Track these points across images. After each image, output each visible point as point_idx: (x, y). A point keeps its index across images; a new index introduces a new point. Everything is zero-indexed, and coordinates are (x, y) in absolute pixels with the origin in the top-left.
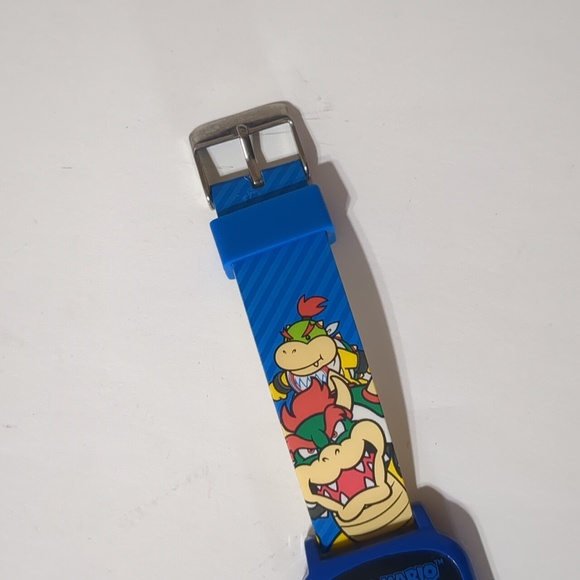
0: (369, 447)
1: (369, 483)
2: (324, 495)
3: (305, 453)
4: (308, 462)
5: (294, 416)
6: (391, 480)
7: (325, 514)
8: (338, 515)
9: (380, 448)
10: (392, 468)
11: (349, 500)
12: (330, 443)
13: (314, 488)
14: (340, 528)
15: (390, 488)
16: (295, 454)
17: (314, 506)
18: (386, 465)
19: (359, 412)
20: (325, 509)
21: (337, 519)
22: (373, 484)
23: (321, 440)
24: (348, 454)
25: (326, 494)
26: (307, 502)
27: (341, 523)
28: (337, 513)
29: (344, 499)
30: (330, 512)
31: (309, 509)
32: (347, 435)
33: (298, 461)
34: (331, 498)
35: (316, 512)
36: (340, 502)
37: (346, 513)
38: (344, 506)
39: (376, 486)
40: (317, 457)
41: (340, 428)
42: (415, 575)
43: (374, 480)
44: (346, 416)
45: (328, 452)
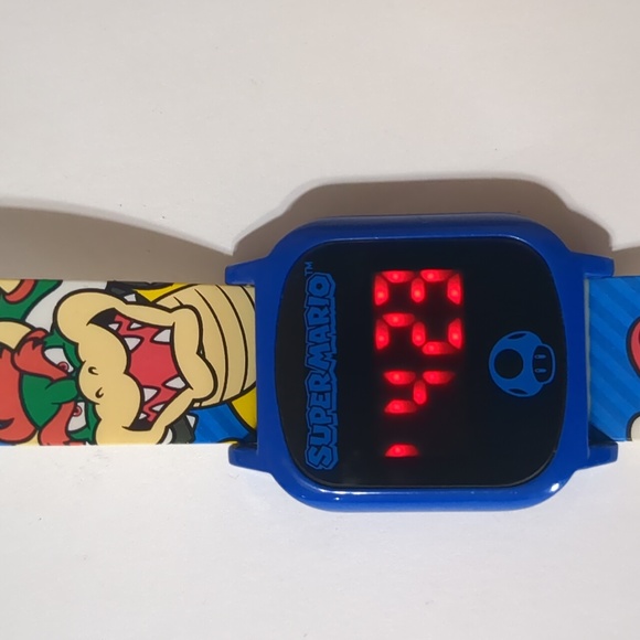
0: (104, 319)
1: (164, 337)
2: (159, 413)
3: (77, 423)
4: (94, 420)
5: (11, 421)
6: (169, 302)
7: (192, 420)
8: (201, 400)
9: (111, 302)
10: (150, 295)
11: (180, 374)
12: (74, 377)
13: (141, 425)
14: (222, 402)
15: (182, 306)
16: (72, 438)
17: (170, 432)
18: (141, 301)
19: (40, 317)
20: (183, 417)
21: (204, 404)
22: (168, 332)
23: (66, 389)
24: (103, 358)
25: (158, 408)
26: (161, 441)
27: (215, 400)
28: (194, 401)
29: (177, 383)
30: (190, 410)
31: (173, 441)
32: (71, 348)
33: (88, 436)
34: (167, 404)
35: (182, 432)
36: (179, 392)
37: (201, 385)
38: (188, 386)
39: (172, 328)
40: (90, 406)
41: (56, 355)
42: (318, 311)
43: (161, 329)
44: (39, 340)
45: (88, 385)
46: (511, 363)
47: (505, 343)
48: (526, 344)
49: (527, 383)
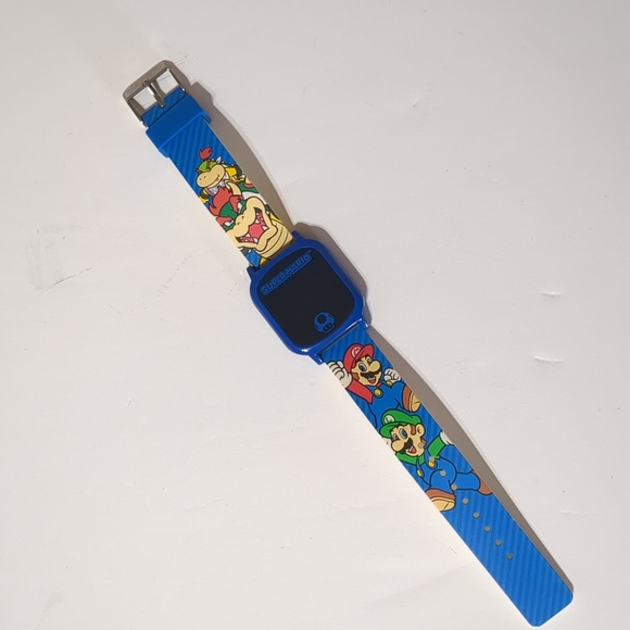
0: (257, 210)
1: (265, 228)
3: (228, 224)
4: (231, 227)
5: (216, 208)
6: (274, 223)
7: (250, 251)
9: (263, 209)
10: (272, 217)
11: (259, 239)
12: (238, 215)
13: (239, 239)
14: (260, 255)
15: (276, 227)
16: (223, 226)
17: (243, 248)
18: (269, 216)
19: (246, 195)
20: (249, 248)
21: (256, 251)
23: (233, 214)
24: (248, 218)
25: (246, 240)
26: (239, 247)
27: (259, 253)
28: (255, 248)
29: (256, 240)
30: (252, 249)
31: (241, 251)
32: (244, 208)
33: (227, 229)
34: (249, 242)
35: (245, 251)
36: (254, 242)
37: (260, 247)
38: (257, 243)
39: (268, 228)
40: (234, 223)
41: (240, 206)
42: (300, 262)
43: (266, 226)
44: (240, 199)
45: (239, 219)
46: (323, 319)
47: (326, 314)
48: (330, 320)
49: (320, 327)
